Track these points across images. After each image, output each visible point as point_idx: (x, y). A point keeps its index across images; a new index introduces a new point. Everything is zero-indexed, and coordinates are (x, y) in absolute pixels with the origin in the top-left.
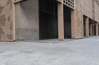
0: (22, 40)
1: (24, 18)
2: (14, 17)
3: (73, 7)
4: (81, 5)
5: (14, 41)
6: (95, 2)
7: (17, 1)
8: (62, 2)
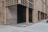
0: (9, 24)
3: (33, 8)
4: (37, 7)
6: (44, 4)
7: (7, 6)
8: (28, 6)
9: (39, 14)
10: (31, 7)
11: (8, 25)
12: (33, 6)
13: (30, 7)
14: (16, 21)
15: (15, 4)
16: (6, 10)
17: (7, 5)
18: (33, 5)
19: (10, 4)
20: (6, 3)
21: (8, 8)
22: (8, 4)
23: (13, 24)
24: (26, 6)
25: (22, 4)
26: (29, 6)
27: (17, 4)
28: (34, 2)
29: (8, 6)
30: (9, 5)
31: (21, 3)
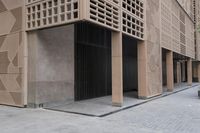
0: (41, 105)
1: (46, 60)
2: (26, 59)
3: (142, 36)
4: (158, 30)
5: (25, 106)
6: (186, 19)
7: (32, 28)
8: (120, 30)
9: (164, 59)
10: (134, 33)
11: (35, 106)
12: (142, 30)
13: (126, 33)
14: (70, 92)
15: (66, 21)
16: (29, 47)
17: (34, 23)
18: (142, 24)
19: (45, 20)
20: (29, 17)
21: (35, 36)
22: (39, 22)
23: (56, 102)
24: (112, 27)
25: (97, 22)
26: (124, 29)
27: (73, 19)
28: (144, 14)
29: (37, 27)
30: (42, 25)
31: (91, 17)
